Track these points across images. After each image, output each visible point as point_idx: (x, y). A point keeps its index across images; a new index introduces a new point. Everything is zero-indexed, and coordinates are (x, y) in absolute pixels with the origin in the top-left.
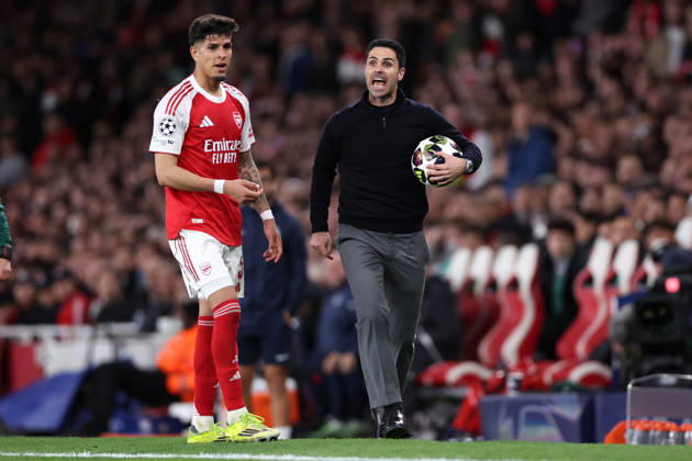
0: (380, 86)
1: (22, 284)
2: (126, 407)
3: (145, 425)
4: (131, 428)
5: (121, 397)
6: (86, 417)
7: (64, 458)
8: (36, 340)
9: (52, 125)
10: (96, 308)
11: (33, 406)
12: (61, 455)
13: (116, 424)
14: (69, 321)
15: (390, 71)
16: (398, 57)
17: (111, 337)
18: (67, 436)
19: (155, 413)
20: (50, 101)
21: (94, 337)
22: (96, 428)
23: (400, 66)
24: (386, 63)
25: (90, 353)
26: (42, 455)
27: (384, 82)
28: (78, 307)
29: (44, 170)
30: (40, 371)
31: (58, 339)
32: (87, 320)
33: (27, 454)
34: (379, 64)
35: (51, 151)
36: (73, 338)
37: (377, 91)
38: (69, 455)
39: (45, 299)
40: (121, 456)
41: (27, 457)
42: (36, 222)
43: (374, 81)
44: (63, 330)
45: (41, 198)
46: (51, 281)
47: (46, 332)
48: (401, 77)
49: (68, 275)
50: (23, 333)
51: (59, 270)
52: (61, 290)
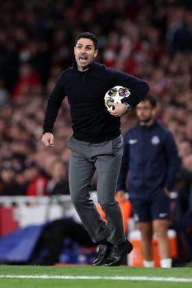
0: (84, 61)
1: (7, 169)
2: (70, 247)
3: (82, 258)
4: (73, 260)
5: (67, 241)
6: (45, 253)
7: (31, 279)
8: (14, 205)
9: (25, 71)
10: (51, 185)
11: (12, 246)
12: (29, 277)
13: (64, 258)
14: (34, 193)
15: (90, 52)
16: (94, 44)
17: (60, 203)
18: (33, 265)
19: (88, 251)
20: (25, 55)
21: (50, 204)
22: (51, 261)
23: (95, 49)
24: (88, 48)
25: (48, 213)
26: (18, 277)
27: (86, 59)
28: (40, 184)
29: (20, 99)
30: (16, 224)
31: (28, 204)
32: (46, 193)
33: (8, 276)
34: (84, 48)
35: (24, 88)
36: (37, 204)
37: (82, 63)
38: (34, 277)
39: (20, 179)
40: (67, 277)
41: (8, 278)
42: (14, 132)
43: (80, 58)
44: (31, 199)
45: (17, 117)
46: (24, 168)
47: (20, 200)
48: (95, 55)
49: (34, 164)
50: (7, 201)
51: (29, 161)
52: (30, 174)
